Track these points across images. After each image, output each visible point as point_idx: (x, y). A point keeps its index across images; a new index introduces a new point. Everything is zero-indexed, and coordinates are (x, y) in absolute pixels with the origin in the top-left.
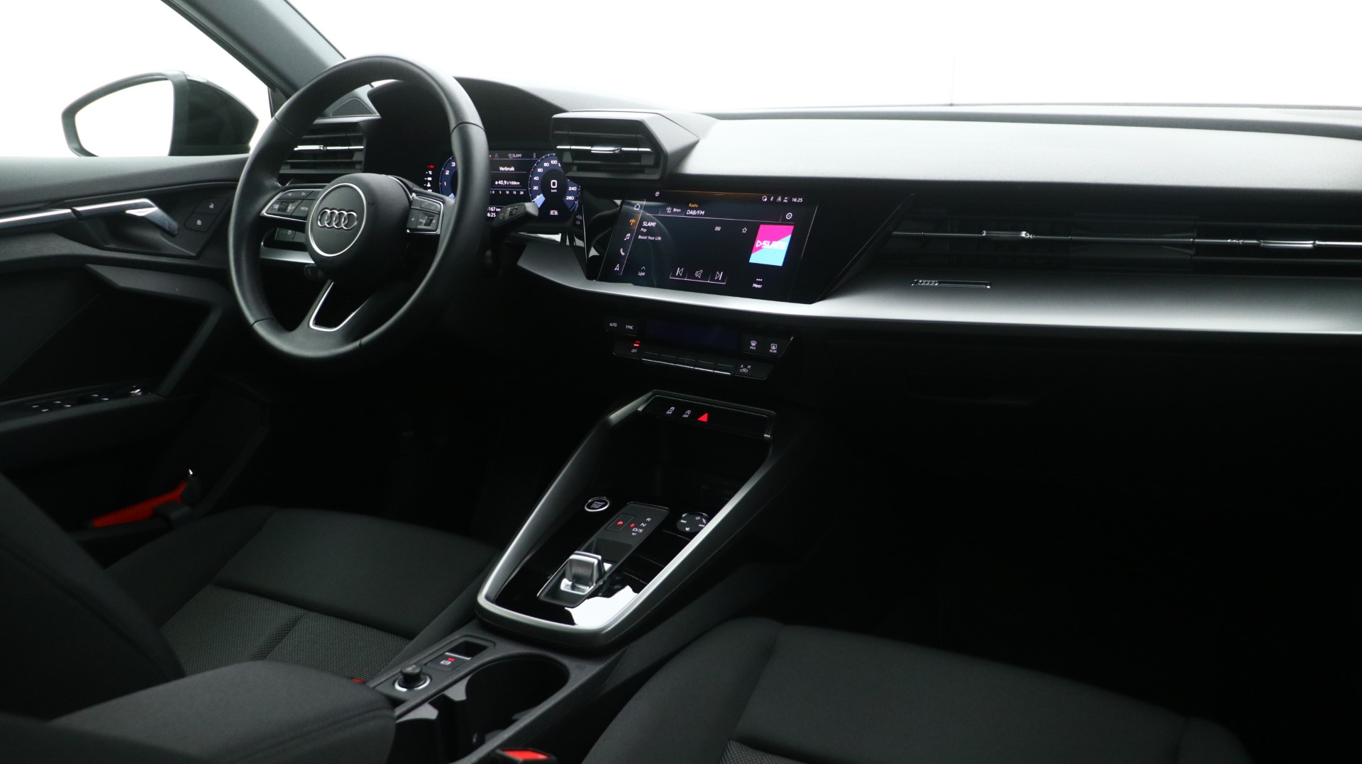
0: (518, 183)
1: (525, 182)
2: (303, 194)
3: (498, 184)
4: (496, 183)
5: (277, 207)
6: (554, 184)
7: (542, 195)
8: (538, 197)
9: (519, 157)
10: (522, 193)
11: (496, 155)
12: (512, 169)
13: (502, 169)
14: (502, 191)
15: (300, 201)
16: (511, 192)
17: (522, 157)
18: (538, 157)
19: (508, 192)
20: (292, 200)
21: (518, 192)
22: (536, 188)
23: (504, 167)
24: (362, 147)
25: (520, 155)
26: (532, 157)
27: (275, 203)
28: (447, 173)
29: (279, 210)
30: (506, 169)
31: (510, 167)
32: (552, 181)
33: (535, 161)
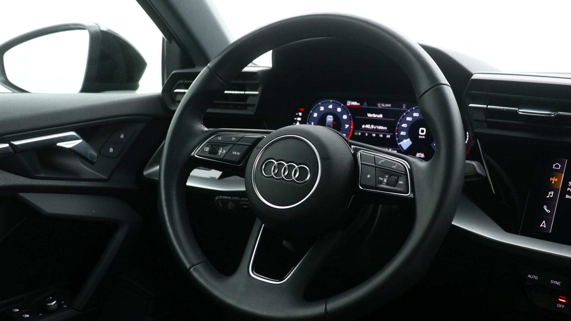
0: (386, 128)
1: (393, 128)
2: (233, 139)
3: (365, 128)
4: (363, 126)
5: (207, 149)
6: (422, 132)
7: (409, 139)
8: (405, 141)
9: (388, 107)
10: (388, 136)
11: (365, 103)
12: (381, 116)
13: (369, 115)
14: (368, 134)
15: (231, 146)
16: (377, 135)
17: (392, 107)
18: (408, 107)
19: (374, 135)
20: (223, 144)
21: (385, 136)
22: (403, 133)
23: (372, 113)
24: (257, 93)
25: (390, 105)
26: (402, 107)
27: (206, 145)
28: (315, 115)
29: (210, 152)
30: (374, 116)
31: (379, 114)
32: (421, 129)
33: (404, 111)
